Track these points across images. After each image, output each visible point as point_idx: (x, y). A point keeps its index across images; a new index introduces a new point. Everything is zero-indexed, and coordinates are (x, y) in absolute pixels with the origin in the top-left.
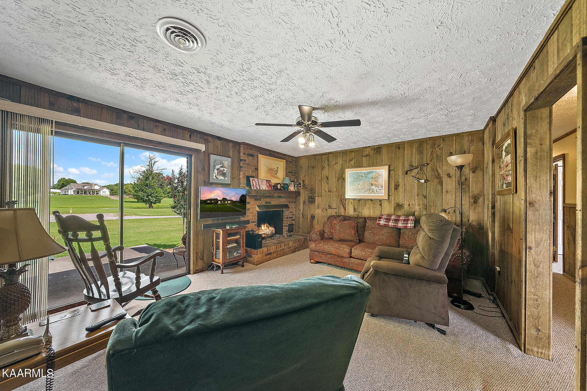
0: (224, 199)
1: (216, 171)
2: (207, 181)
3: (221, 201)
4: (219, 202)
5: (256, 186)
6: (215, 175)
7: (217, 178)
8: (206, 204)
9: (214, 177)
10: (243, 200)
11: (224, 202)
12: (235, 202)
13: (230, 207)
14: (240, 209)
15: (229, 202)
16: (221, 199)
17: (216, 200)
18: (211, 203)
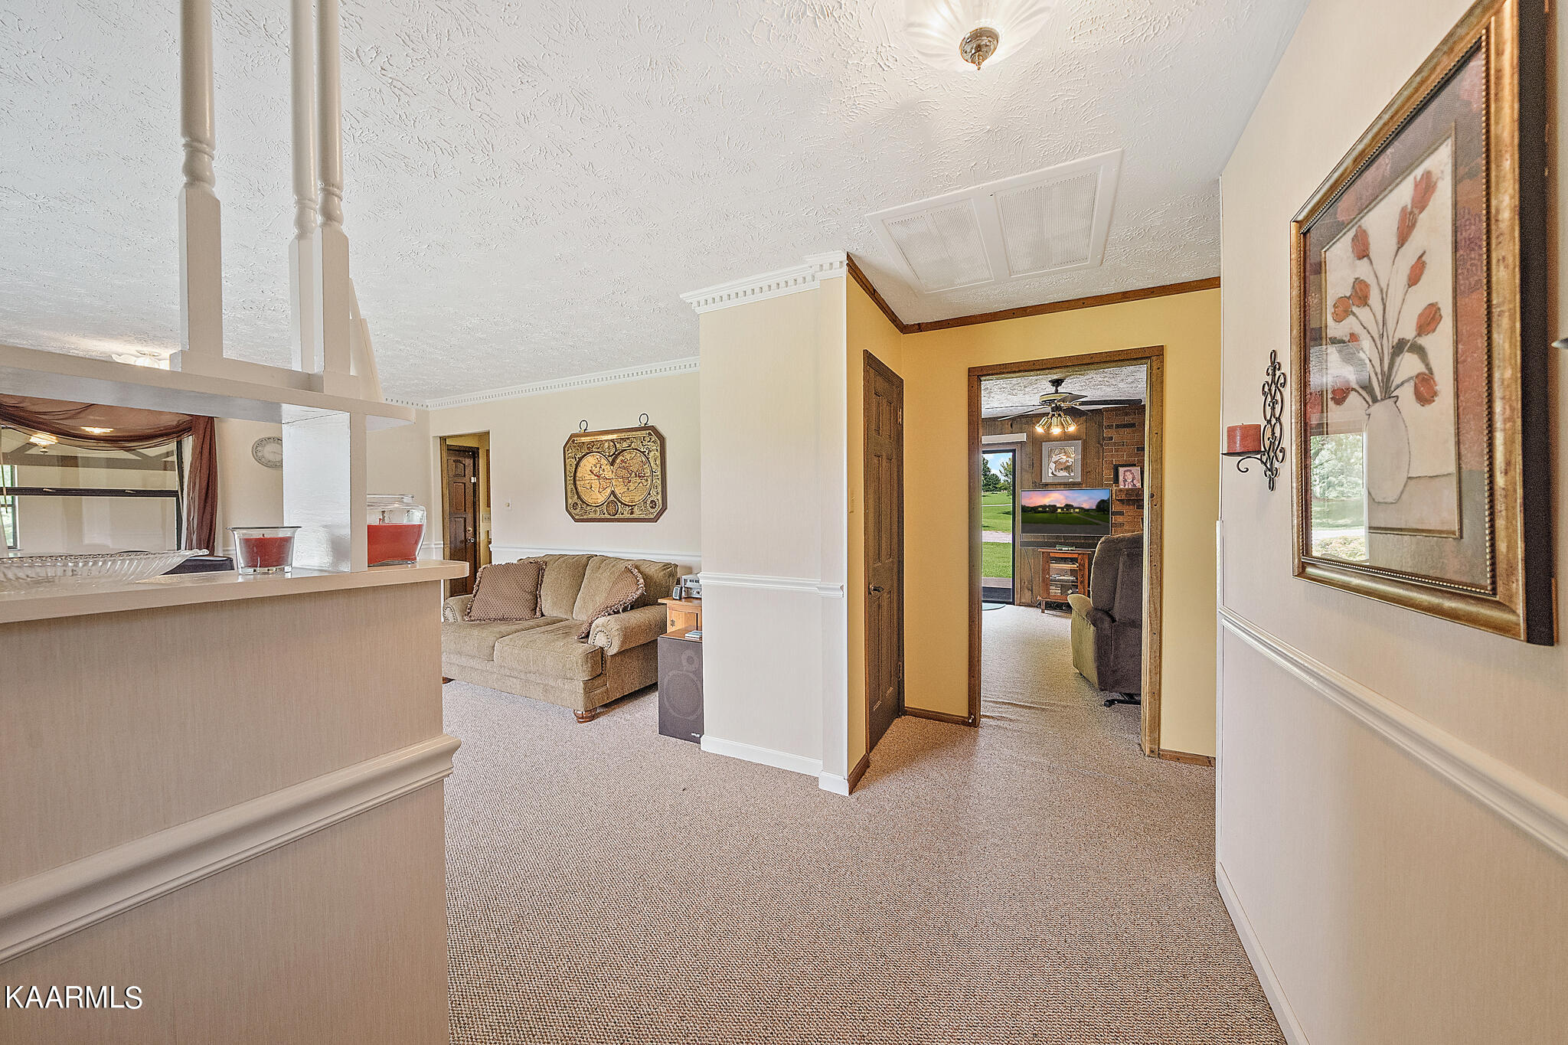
0: (1068, 506)
1: (1053, 465)
2: (1038, 481)
3: (1062, 508)
4: (1059, 510)
5: (1132, 481)
6: (1050, 471)
7: (1055, 475)
8: (1036, 512)
9: (1050, 475)
10: (1103, 507)
11: (1067, 510)
12: (1088, 510)
13: (1077, 518)
14: (1097, 521)
15: (1077, 510)
16: (1063, 506)
17: (1054, 508)
18: (1045, 512)
